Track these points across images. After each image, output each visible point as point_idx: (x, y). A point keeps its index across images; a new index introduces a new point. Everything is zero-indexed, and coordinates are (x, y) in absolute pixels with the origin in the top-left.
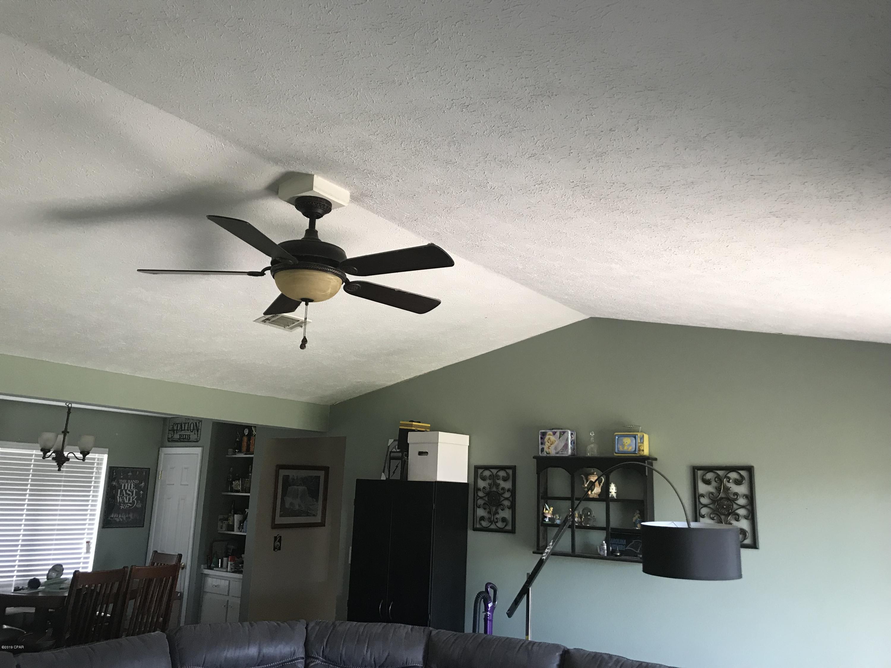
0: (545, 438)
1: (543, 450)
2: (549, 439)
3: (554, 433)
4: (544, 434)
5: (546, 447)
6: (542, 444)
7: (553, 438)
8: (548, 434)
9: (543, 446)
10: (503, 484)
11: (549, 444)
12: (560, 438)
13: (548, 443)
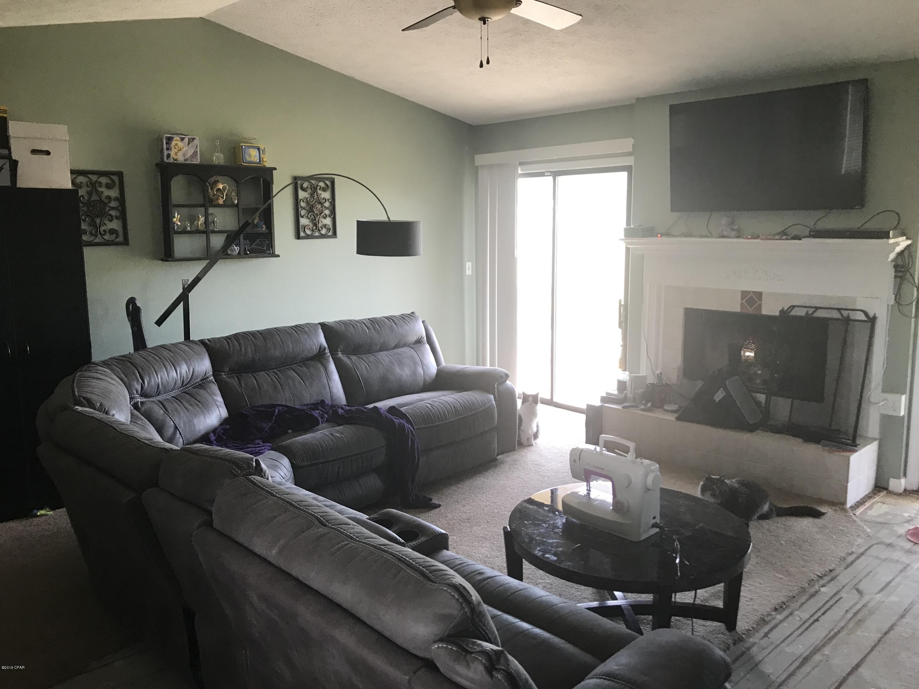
0: (171, 143)
1: (169, 156)
2: (176, 144)
3: (182, 139)
4: (169, 140)
5: (172, 153)
6: (167, 149)
7: (180, 144)
8: (175, 139)
9: (169, 152)
10: (107, 193)
11: (176, 150)
12: (188, 144)
13: (175, 148)
